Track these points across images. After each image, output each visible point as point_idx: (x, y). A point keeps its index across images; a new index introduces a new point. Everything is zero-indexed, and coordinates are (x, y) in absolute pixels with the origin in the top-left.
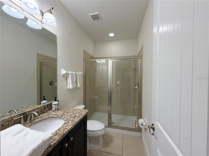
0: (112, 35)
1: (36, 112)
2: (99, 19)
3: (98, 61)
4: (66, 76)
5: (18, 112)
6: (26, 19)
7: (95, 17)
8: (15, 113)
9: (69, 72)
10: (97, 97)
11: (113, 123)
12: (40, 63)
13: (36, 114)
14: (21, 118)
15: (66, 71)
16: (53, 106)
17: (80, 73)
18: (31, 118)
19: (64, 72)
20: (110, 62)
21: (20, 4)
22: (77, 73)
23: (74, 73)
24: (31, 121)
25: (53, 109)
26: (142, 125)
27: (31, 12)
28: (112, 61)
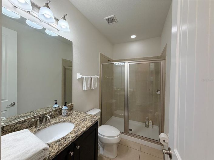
0: (133, 37)
1: (49, 115)
2: (115, 21)
3: (116, 64)
4: (81, 80)
5: (36, 113)
6: (44, 29)
7: (111, 20)
8: (34, 114)
9: (84, 76)
10: (114, 101)
11: (131, 130)
12: (64, 67)
13: (49, 117)
14: (37, 120)
15: (81, 76)
16: (63, 111)
17: (96, 76)
18: (46, 120)
19: (79, 76)
20: (127, 64)
21: (38, 16)
22: (92, 77)
23: (90, 76)
24: (46, 124)
25: (63, 115)
26: (164, 141)
27: (48, 21)
28: (129, 64)
